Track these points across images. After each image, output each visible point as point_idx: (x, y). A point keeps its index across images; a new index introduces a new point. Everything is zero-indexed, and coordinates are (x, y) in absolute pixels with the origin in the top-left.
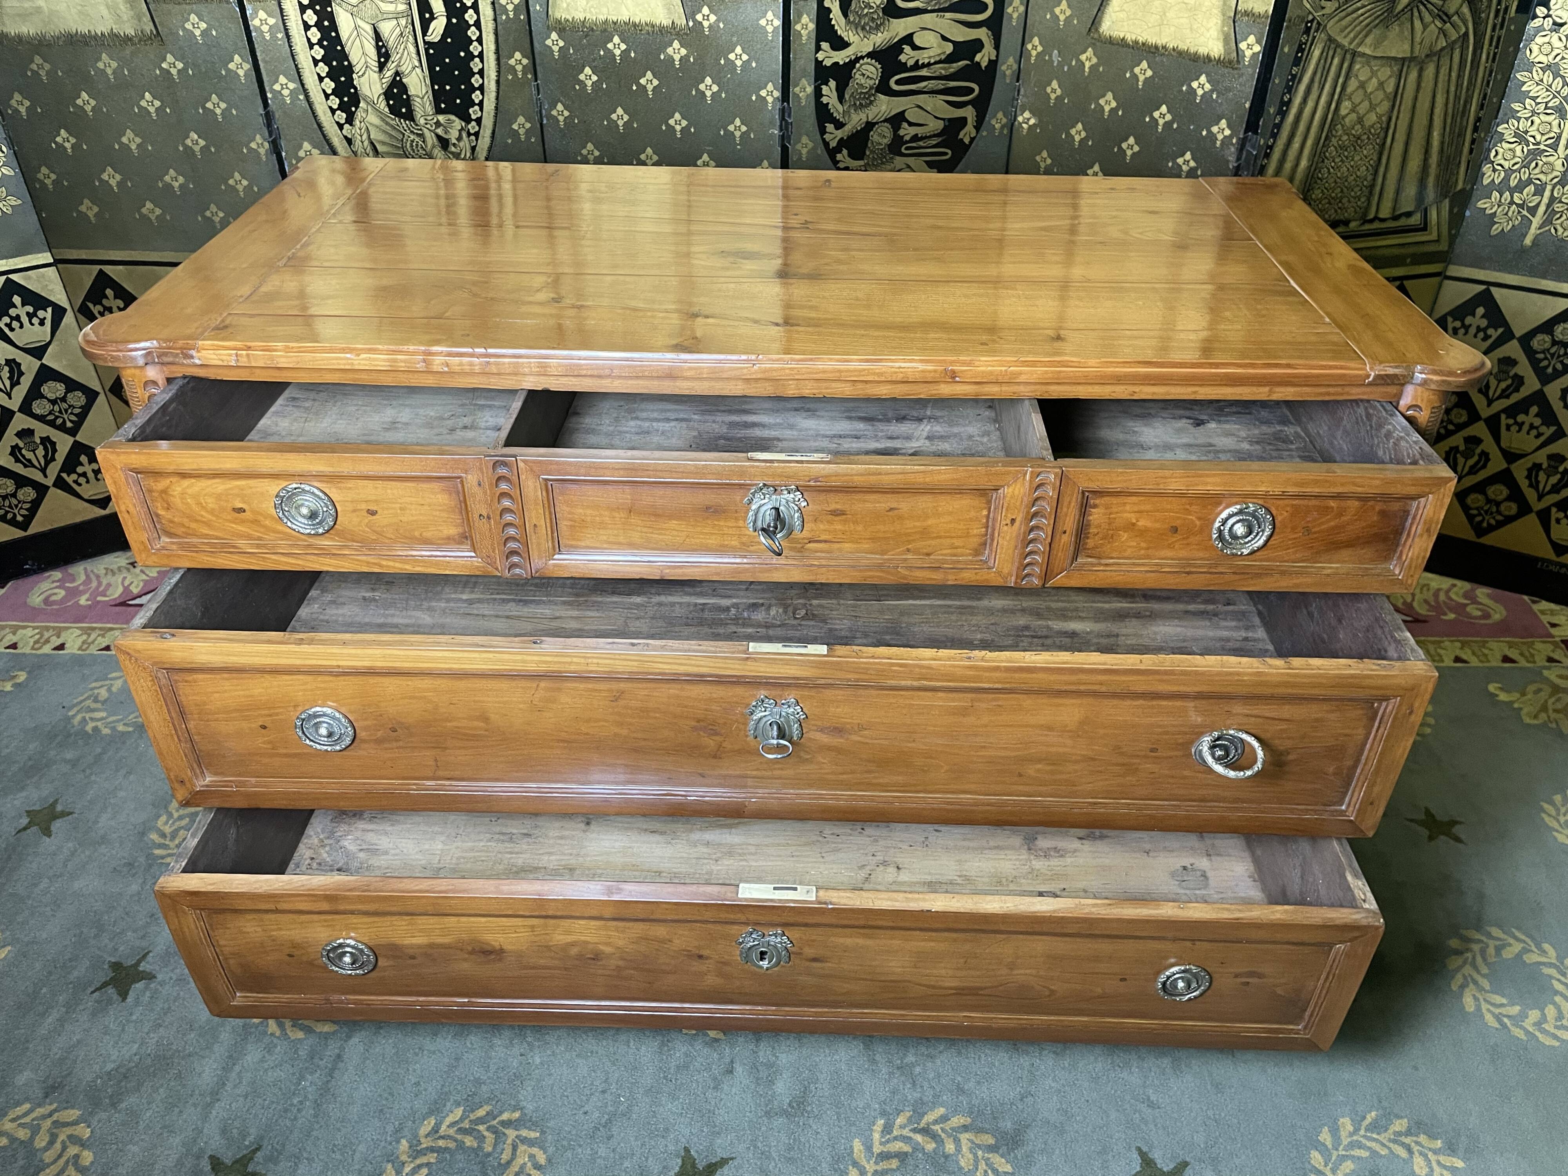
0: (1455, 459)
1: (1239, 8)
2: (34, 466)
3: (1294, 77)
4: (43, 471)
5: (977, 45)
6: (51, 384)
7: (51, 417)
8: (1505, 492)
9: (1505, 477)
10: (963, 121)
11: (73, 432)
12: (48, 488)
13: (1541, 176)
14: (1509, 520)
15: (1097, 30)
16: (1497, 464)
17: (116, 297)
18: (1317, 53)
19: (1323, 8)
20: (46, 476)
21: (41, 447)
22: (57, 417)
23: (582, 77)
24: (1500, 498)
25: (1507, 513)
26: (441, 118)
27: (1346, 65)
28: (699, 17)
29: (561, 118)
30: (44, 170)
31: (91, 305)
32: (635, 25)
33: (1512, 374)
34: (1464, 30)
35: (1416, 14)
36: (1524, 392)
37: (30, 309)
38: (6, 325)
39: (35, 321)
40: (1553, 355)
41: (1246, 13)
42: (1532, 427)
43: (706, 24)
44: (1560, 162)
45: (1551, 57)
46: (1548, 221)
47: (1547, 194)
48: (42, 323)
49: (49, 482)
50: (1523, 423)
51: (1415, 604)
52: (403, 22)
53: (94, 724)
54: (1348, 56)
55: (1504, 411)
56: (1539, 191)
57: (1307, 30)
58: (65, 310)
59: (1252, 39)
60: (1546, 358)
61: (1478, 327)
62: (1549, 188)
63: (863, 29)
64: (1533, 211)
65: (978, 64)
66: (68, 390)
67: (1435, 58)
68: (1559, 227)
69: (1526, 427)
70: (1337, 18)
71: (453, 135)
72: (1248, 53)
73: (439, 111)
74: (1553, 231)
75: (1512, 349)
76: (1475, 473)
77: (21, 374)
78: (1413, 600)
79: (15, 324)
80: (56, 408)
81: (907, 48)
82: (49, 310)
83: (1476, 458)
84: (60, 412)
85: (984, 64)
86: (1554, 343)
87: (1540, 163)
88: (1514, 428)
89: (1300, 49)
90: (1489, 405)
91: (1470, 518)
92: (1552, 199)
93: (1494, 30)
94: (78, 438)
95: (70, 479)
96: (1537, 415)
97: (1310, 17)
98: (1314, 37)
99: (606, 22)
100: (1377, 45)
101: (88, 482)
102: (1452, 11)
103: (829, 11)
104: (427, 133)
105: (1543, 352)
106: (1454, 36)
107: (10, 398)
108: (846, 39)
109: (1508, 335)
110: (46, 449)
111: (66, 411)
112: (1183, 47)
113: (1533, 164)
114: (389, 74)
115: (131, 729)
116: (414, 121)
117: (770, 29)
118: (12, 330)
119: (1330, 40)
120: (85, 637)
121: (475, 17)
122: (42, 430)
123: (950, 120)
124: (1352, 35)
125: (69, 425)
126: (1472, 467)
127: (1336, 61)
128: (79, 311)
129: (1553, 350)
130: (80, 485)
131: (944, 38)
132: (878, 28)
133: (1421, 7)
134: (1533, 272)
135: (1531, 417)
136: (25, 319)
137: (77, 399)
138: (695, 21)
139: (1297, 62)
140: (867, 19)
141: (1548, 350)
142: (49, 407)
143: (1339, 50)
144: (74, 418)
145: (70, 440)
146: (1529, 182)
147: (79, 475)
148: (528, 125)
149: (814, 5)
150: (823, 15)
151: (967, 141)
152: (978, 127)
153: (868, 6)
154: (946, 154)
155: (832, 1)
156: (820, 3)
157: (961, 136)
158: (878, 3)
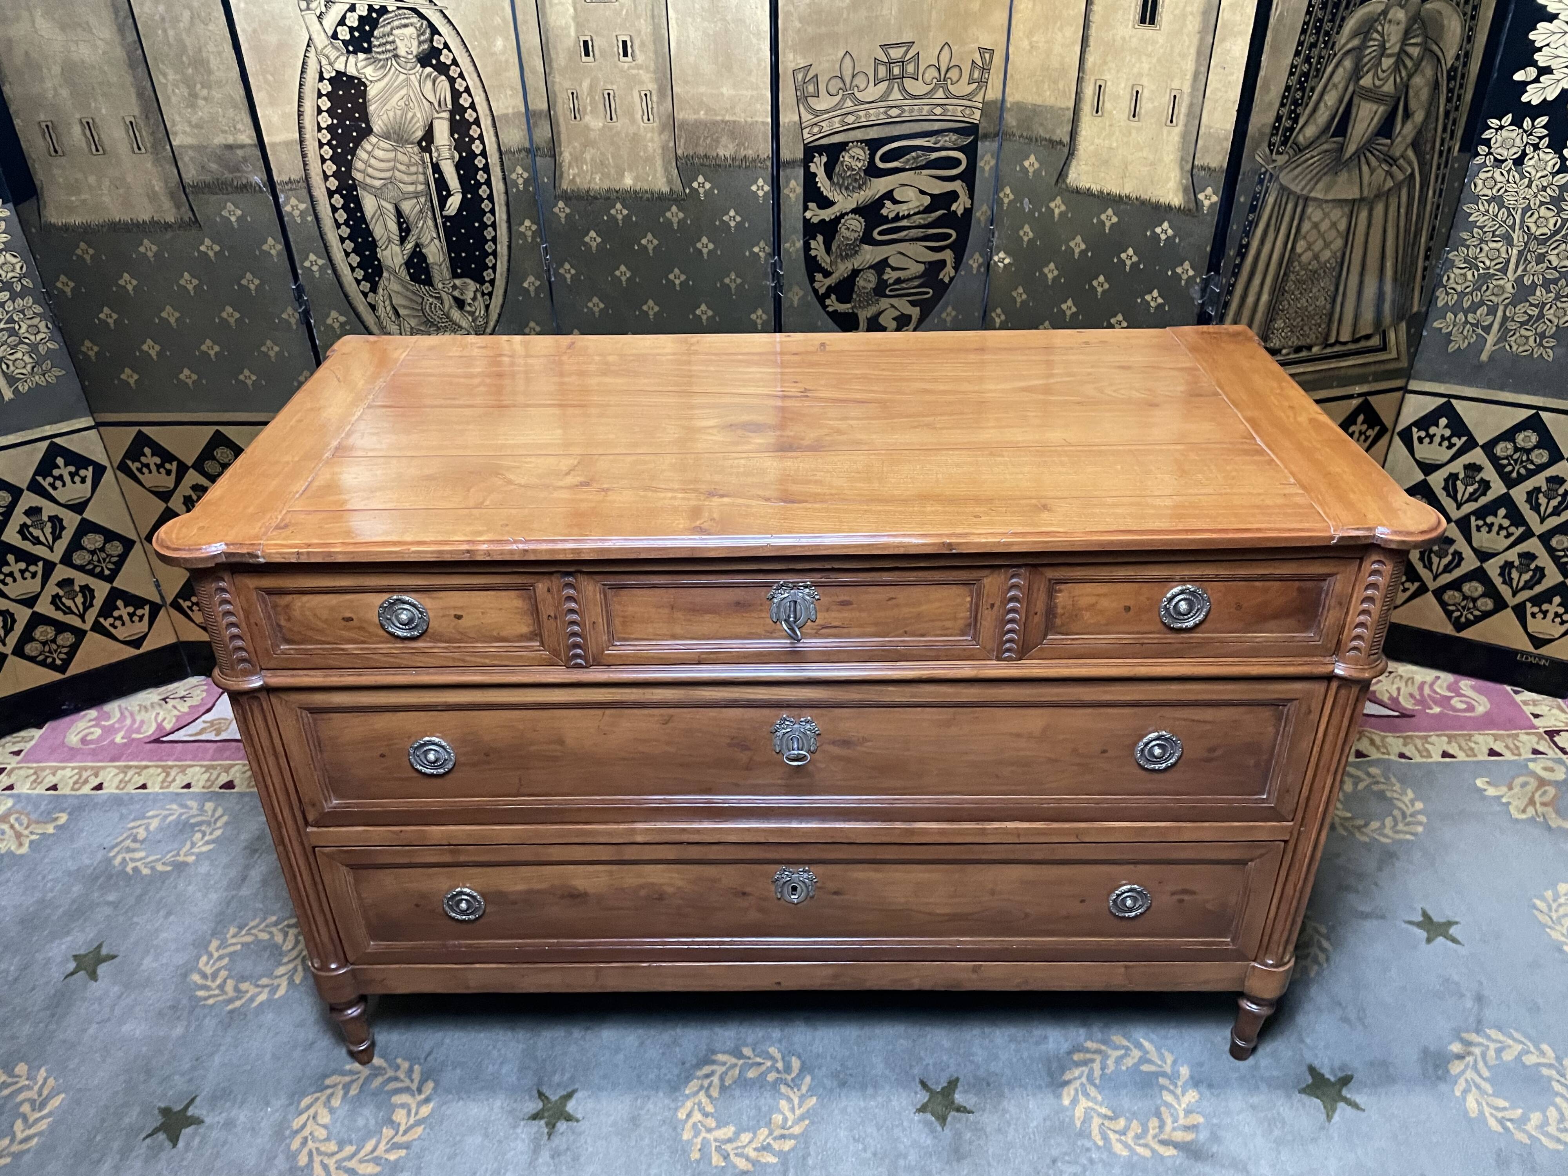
0: (1430, 559)
1: (1196, 163)
2: (73, 613)
3: (1251, 222)
4: (82, 617)
5: (953, 196)
6: (91, 536)
7: (90, 567)
8: (1480, 589)
9: (1479, 575)
10: (942, 263)
11: (110, 579)
12: (85, 632)
13: (1493, 298)
14: (1486, 615)
15: (1064, 181)
16: (1470, 563)
17: (153, 455)
18: (1271, 200)
19: (1274, 161)
20: (84, 621)
21: (80, 595)
22: (95, 566)
23: (587, 239)
24: (1476, 595)
25: (1483, 608)
26: (458, 282)
27: (1299, 210)
28: (695, 185)
29: (568, 276)
30: (87, 343)
31: (129, 463)
32: (635, 192)
33: (1477, 479)
34: (1409, 171)
35: (1363, 159)
36: (1491, 496)
37: (72, 469)
38: (50, 484)
39: (77, 479)
40: (1516, 461)
41: (1203, 168)
42: (1501, 527)
43: (701, 190)
44: (1509, 285)
45: (1494, 191)
46: (1502, 338)
47: (1500, 314)
48: (83, 481)
49: (87, 626)
50: (1492, 524)
51: (1401, 699)
52: (423, 200)
53: (134, 865)
54: (1301, 202)
55: (1473, 513)
56: (1492, 311)
57: (1261, 182)
58: (105, 468)
59: (1209, 190)
60: (1510, 464)
61: (1442, 436)
62: (1501, 308)
63: (847, 188)
64: (1487, 329)
65: (955, 212)
66: (106, 541)
67: (1384, 198)
68: (1513, 344)
69: (1495, 528)
70: (1288, 169)
71: (468, 296)
72: (1207, 203)
73: (455, 275)
74: (1508, 347)
75: (1477, 456)
76: (1450, 571)
77: (63, 528)
78: (1399, 694)
79: (58, 483)
80: (95, 558)
81: (888, 203)
82: (91, 468)
83: (1450, 557)
84: (99, 561)
85: (960, 212)
86: (1516, 449)
87: (1491, 286)
88: (1484, 529)
89: (1255, 198)
90: (1458, 508)
91: (1449, 614)
92: (1505, 318)
93: (1438, 168)
94: (115, 584)
95: (106, 623)
96: (1504, 517)
97: (1263, 170)
98: (1268, 188)
99: (609, 190)
100: (1327, 190)
101: (123, 624)
102: (1398, 154)
103: (815, 175)
104: (444, 295)
105: (1506, 458)
106: (1400, 176)
107: (52, 551)
108: (831, 198)
109: (1471, 443)
110: (84, 596)
111: (104, 560)
112: (1145, 196)
113: (1485, 287)
114: (409, 246)
115: (169, 868)
116: (432, 286)
117: (760, 193)
118: (55, 488)
119: (1283, 188)
120: (121, 776)
121: (488, 191)
122: (81, 579)
123: (930, 263)
124: (1303, 183)
125: (107, 572)
126: (1446, 566)
127: (1290, 206)
128: (119, 468)
129: (1516, 456)
130: (115, 627)
131: (922, 192)
132: (860, 187)
133: (1368, 154)
134: (1490, 386)
135: (1500, 518)
136: (67, 478)
137: (115, 548)
138: (691, 188)
139: (1253, 209)
140: (850, 180)
141: (1511, 456)
142: (88, 557)
143: (1291, 197)
144: (111, 566)
145: (107, 587)
146: (1482, 303)
147: (116, 619)
148: (538, 283)
149: (801, 171)
150: (810, 179)
151: (947, 280)
152: (956, 268)
153: (851, 168)
154: (928, 293)
155: (818, 166)
156: (807, 169)
157: (941, 276)
158: (860, 165)
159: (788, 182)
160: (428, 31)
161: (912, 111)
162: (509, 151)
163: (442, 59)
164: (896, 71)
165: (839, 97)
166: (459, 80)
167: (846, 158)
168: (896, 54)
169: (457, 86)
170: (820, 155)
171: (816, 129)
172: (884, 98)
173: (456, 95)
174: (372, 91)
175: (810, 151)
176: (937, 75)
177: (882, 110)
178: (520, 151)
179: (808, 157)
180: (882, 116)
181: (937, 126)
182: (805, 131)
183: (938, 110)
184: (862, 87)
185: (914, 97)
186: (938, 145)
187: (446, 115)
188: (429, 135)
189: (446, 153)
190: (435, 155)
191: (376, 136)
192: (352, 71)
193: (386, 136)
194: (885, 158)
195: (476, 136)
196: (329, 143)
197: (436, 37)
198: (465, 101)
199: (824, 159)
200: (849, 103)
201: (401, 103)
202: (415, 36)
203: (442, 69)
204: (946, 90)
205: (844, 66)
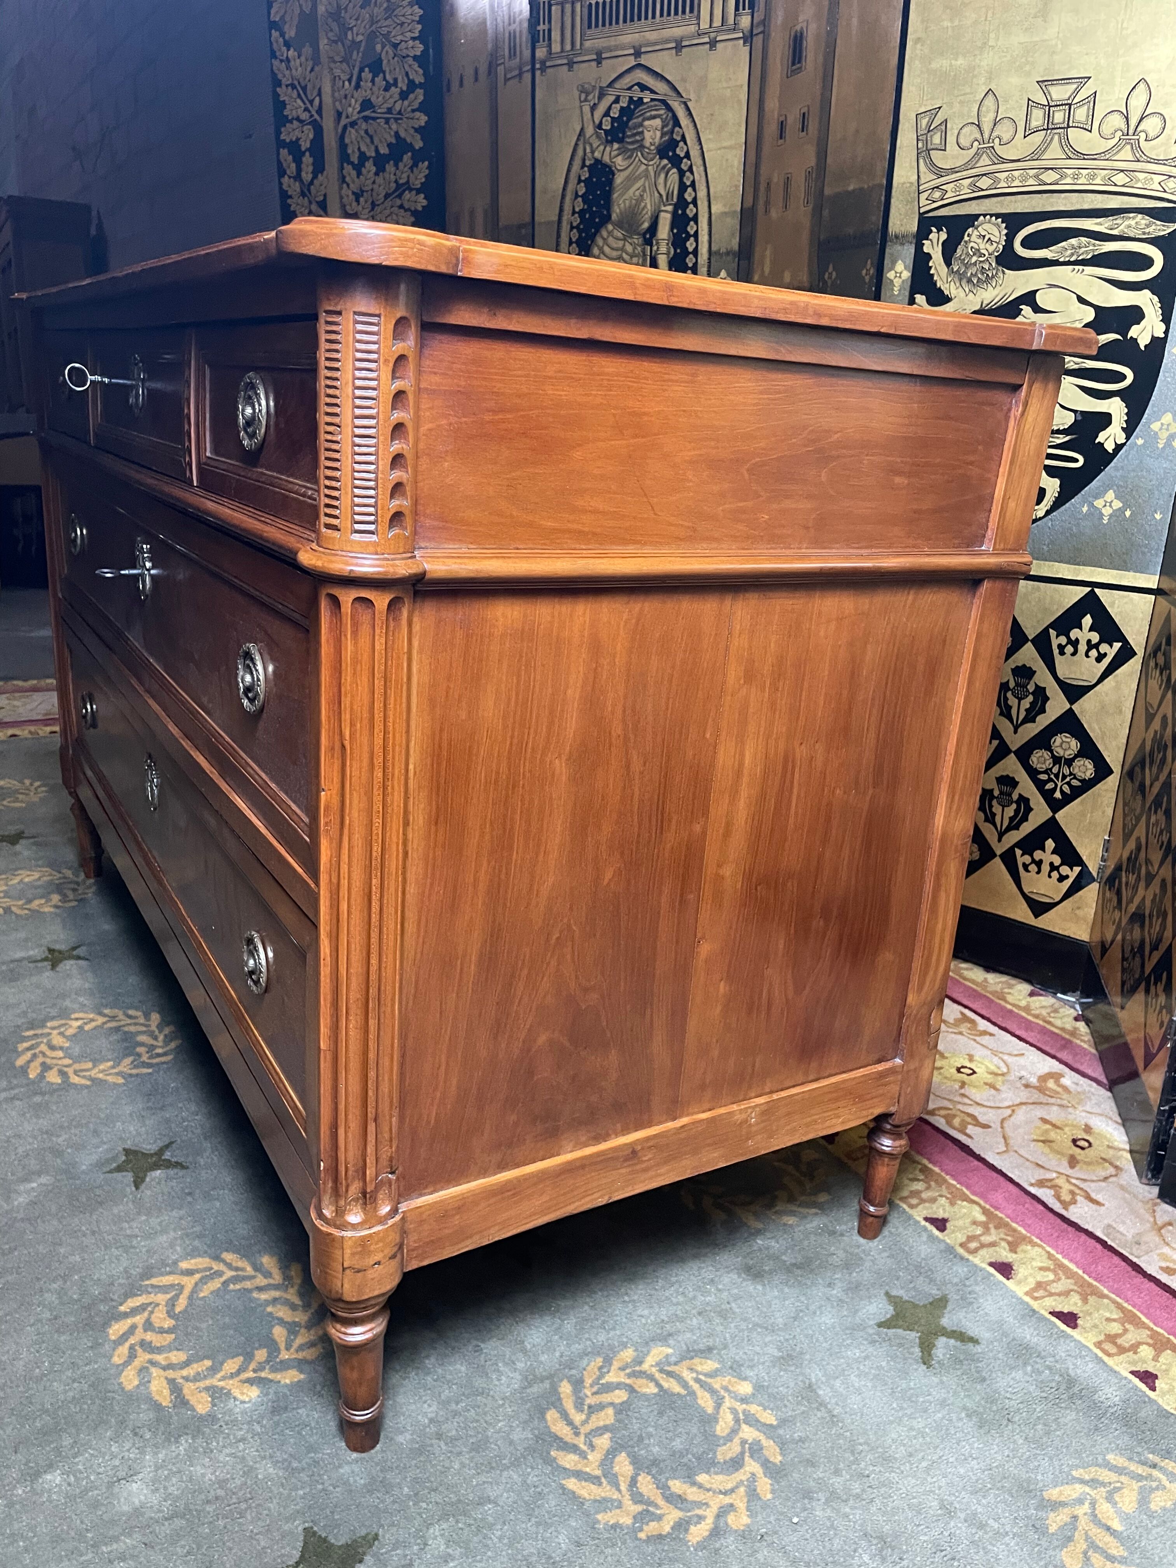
5: (1135, 314)
10: (1105, 420)
28: (826, 276)
63: (969, 281)
65: (1134, 340)
81: (1026, 310)
85: (1143, 342)
103: (929, 257)
108: (946, 292)
117: (867, 279)
123: (1083, 413)
131: (1081, 300)
132: (988, 281)
140: (974, 270)
149: (912, 249)
150: (921, 262)
151: (1110, 447)
152: (1129, 430)
153: (978, 252)
154: (1076, 461)
155: (934, 246)
156: (919, 247)
157: (1101, 438)
158: (991, 249)
159: (894, 263)
160: (671, 123)
161: (1076, 177)
162: (718, 253)
163: (678, 151)
164: (1059, 117)
165: (973, 151)
166: (688, 174)
167: (974, 238)
168: (1059, 93)
169: (685, 180)
170: (939, 230)
171: (937, 194)
172: (1036, 155)
173: (683, 188)
174: (619, 179)
175: (926, 224)
176: (1123, 126)
177: (1032, 172)
178: (728, 253)
179: (923, 233)
180: (1031, 181)
181: (1114, 203)
182: (923, 196)
183: (1120, 179)
184: (1006, 137)
185: (1083, 156)
186: (1115, 232)
187: (670, 208)
188: (653, 228)
189: (663, 249)
190: (655, 248)
191: (614, 224)
192: (606, 159)
193: (619, 225)
194: (1028, 243)
195: (692, 232)
196: (577, 227)
197: (677, 129)
198: (689, 196)
199: (944, 236)
200: (985, 160)
201: (637, 193)
202: (660, 127)
203: (676, 162)
204: (1136, 147)
205: (983, 109)
